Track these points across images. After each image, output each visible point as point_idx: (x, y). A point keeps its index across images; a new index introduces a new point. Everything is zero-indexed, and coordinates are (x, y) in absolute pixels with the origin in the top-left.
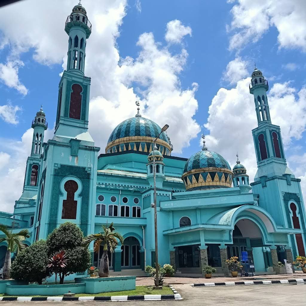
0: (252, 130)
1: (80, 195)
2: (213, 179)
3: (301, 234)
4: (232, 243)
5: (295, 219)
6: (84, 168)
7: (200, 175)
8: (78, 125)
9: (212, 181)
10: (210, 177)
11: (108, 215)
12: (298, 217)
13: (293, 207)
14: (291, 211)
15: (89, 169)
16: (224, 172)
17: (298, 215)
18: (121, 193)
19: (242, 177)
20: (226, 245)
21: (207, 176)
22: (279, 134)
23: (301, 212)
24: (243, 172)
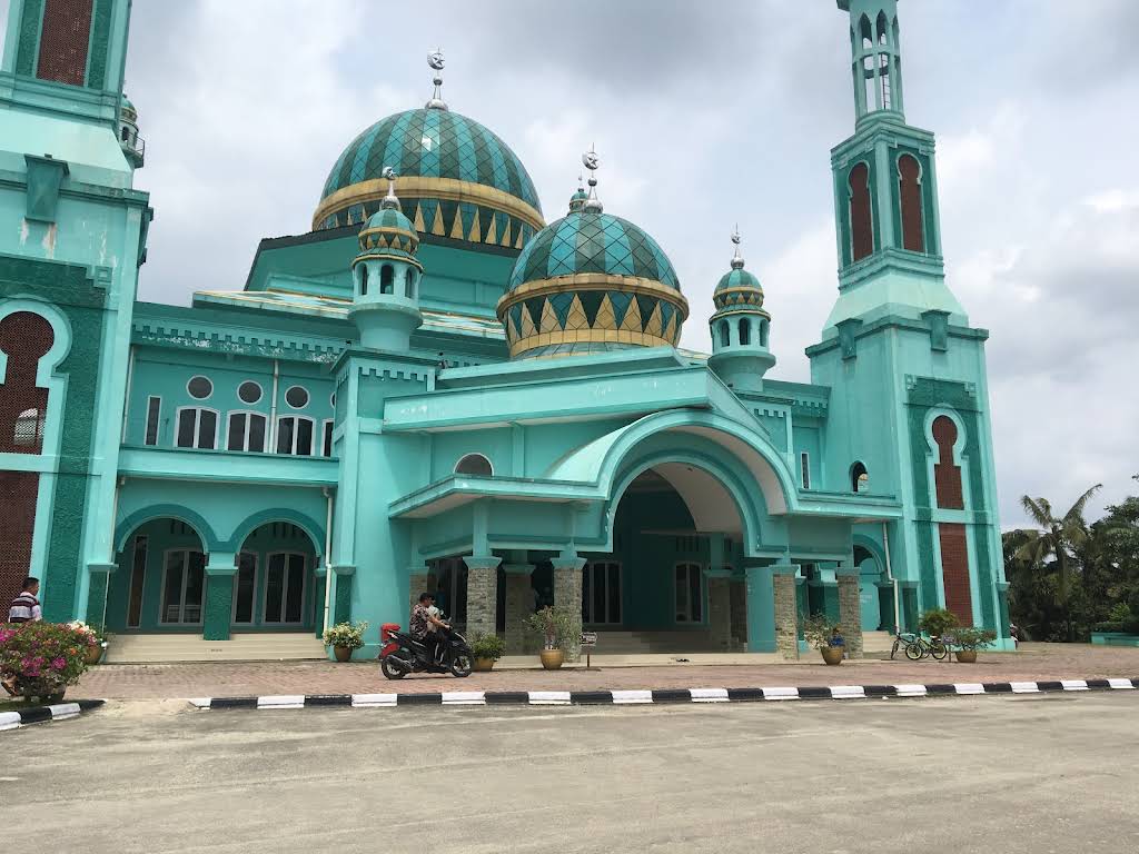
0: (832, 151)
1: (60, 369)
2: (591, 320)
3: (961, 526)
4: (609, 548)
5: (948, 474)
6: (81, 270)
7: (547, 302)
8: (73, 108)
9: (587, 324)
10: (581, 309)
11: (226, 448)
12: (959, 468)
13: (945, 431)
14: (934, 446)
15: (103, 275)
16: (636, 295)
17: (959, 461)
18: (276, 372)
19: (739, 318)
20: (580, 554)
21: (568, 306)
22: (927, 161)
23: (973, 450)
24: (747, 299)
